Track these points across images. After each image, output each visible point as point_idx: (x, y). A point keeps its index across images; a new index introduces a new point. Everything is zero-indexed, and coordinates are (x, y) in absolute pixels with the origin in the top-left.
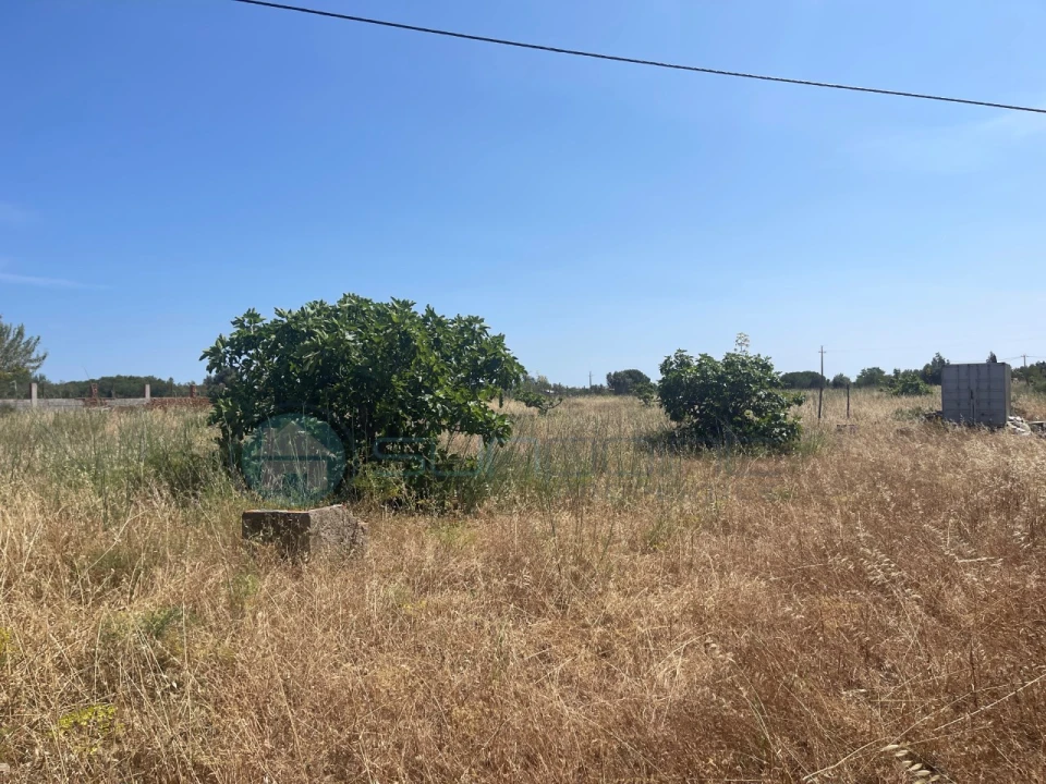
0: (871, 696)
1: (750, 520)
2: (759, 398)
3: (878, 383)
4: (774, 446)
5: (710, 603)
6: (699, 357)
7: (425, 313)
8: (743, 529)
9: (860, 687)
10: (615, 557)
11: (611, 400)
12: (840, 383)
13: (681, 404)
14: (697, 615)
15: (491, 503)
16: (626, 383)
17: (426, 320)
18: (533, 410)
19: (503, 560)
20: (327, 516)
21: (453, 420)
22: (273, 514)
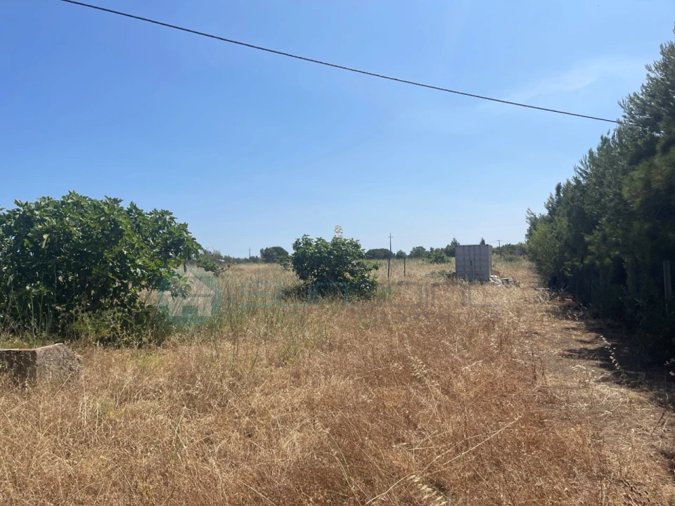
0: (410, 445)
1: (345, 341)
2: (353, 265)
3: (422, 257)
4: (361, 295)
5: (318, 396)
6: (316, 240)
7: (129, 207)
8: (340, 348)
9: (403, 442)
10: (259, 370)
11: (262, 266)
12: (401, 256)
13: (306, 269)
14: (310, 404)
15: (174, 338)
16: (272, 255)
17: (129, 211)
18: (210, 273)
19: (182, 377)
20: (48, 351)
21: (150, 281)
22: (7, 352)
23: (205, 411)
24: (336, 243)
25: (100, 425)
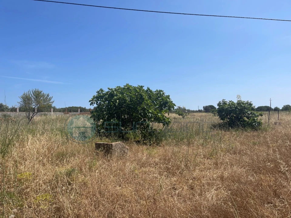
0: (275, 206)
1: (243, 150)
2: (248, 114)
3: (289, 110)
4: (253, 128)
5: (226, 174)
6: (229, 102)
7: (147, 89)
8: (239, 153)
9: (272, 204)
10: (198, 160)
11: (204, 114)
12: (276, 109)
13: (224, 115)
14: (222, 178)
15: (164, 142)
16: (208, 109)
17: (147, 91)
18: (181, 117)
19: (165, 159)
20: (117, 144)
21: (155, 119)
23: (174, 175)
24: (239, 103)
25: (132, 175)
